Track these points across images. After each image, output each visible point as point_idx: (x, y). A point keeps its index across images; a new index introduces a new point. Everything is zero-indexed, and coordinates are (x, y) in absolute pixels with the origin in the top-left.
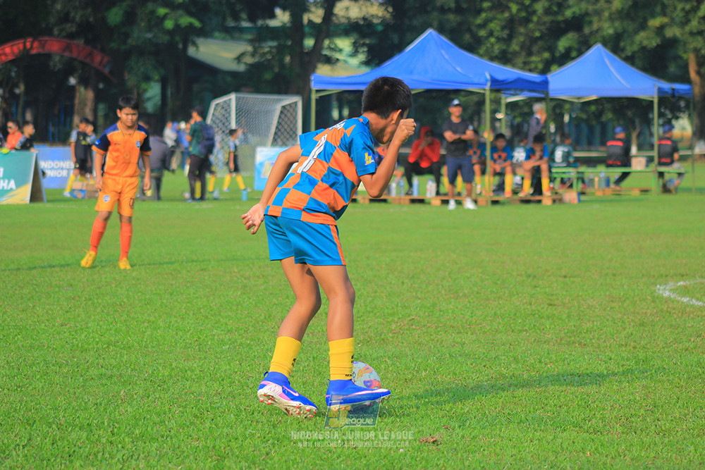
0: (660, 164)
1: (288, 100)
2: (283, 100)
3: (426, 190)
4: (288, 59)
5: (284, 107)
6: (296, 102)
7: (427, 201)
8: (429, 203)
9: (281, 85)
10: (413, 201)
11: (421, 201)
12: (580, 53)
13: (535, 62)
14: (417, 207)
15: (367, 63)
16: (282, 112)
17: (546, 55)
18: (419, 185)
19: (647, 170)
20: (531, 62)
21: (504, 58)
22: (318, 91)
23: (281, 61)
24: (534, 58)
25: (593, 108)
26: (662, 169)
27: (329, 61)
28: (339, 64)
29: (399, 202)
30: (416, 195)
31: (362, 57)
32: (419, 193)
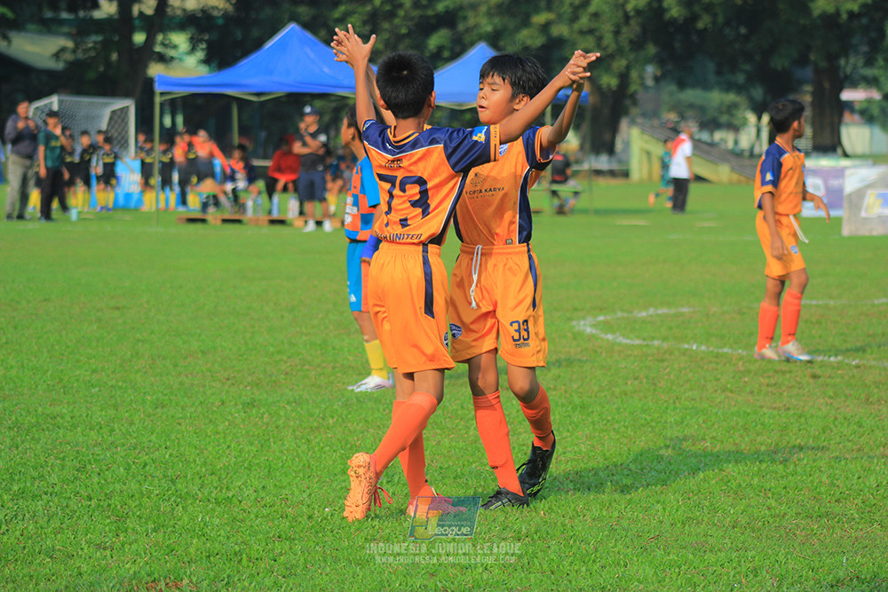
0: (554, 181)
1: (119, 104)
2: (109, 103)
3: (286, 210)
4: (114, 56)
5: (113, 112)
6: (127, 107)
7: (288, 221)
8: (291, 225)
9: (107, 87)
10: (273, 222)
11: (282, 222)
12: (455, 56)
14: (278, 229)
15: (207, 61)
16: (111, 119)
18: (279, 204)
19: (540, 188)
22: (162, 94)
23: (107, 59)
26: (556, 187)
27: (162, 59)
28: (175, 63)
29: (256, 222)
30: (275, 215)
31: (200, 55)
32: (279, 211)
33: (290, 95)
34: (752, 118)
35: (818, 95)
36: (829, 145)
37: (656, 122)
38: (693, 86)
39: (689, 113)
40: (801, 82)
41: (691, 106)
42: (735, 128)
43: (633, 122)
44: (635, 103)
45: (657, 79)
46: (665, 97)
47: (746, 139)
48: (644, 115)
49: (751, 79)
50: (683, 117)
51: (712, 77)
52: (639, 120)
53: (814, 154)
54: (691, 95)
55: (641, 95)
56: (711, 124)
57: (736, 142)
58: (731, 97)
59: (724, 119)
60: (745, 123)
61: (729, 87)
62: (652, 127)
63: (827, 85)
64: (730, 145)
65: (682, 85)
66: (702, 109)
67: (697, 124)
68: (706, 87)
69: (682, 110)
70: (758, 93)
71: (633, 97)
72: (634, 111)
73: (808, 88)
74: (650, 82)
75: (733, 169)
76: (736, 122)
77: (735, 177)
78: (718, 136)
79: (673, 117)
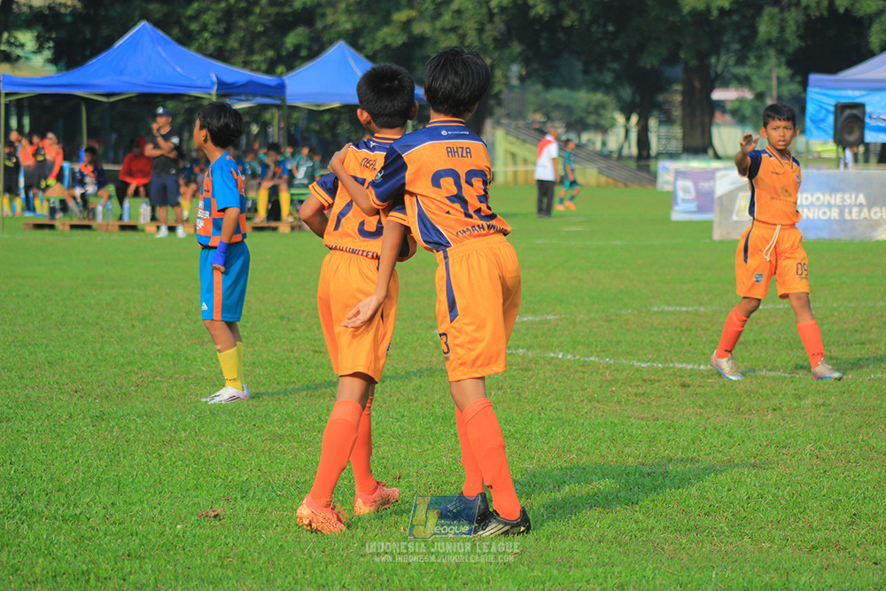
3: (138, 215)
7: (140, 227)
8: (143, 231)
10: (124, 228)
11: (133, 228)
12: (313, 55)
13: (256, 61)
14: (129, 234)
15: (54, 61)
17: (271, 53)
18: (130, 209)
20: (252, 62)
21: (221, 55)
22: (8, 95)
24: (256, 58)
25: (327, 117)
27: (8, 58)
28: (21, 63)
29: (106, 228)
30: (126, 221)
31: (47, 54)
32: (130, 217)
33: (141, 96)
34: (620, 119)
35: (688, 95)
36: (699, 145)
37: (521, 123)
38: (560, 86)
39: (555, 114)
40: (671, 82)
41: (558, 106)
42: (604, 130)
43: (498, 123)
44: (500, 103)
45: (522, 79)
46: (530, 97)
47: (614, 140)
48: (508, 116)
49: (619, 78)
50: (549, 118)
51: (579, 77)
52: (504, 121)
53: (685, 156)
54: (557, 95)
55: (506, 95)
56: (578, 125)
57: (604, 144)
58: (599, 97)
59: (591, 119)
60: (613, 124)
61: (597, 86)
62: (517, 128)
63: (697, 84)
64: (598, 146)
65: (548, 85)
66: (569, 109)
67: (564, 125)
68: (573, 87)
69: (548, 111)
70: (627, 93)
71: (497, 96)
72: (498, 111)
73: (679, 87)
74: (515, 82)
75: (600, 172)
76: (604, 122)
77: (603, 179)
78: (585, 137)
79: (539, 117)
